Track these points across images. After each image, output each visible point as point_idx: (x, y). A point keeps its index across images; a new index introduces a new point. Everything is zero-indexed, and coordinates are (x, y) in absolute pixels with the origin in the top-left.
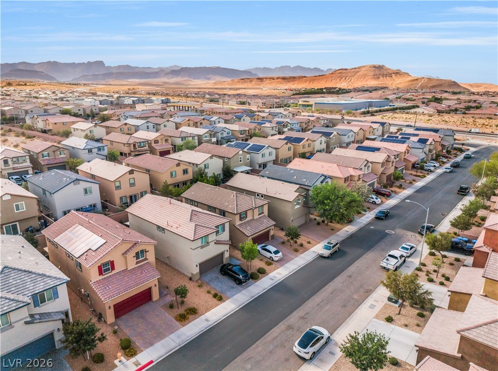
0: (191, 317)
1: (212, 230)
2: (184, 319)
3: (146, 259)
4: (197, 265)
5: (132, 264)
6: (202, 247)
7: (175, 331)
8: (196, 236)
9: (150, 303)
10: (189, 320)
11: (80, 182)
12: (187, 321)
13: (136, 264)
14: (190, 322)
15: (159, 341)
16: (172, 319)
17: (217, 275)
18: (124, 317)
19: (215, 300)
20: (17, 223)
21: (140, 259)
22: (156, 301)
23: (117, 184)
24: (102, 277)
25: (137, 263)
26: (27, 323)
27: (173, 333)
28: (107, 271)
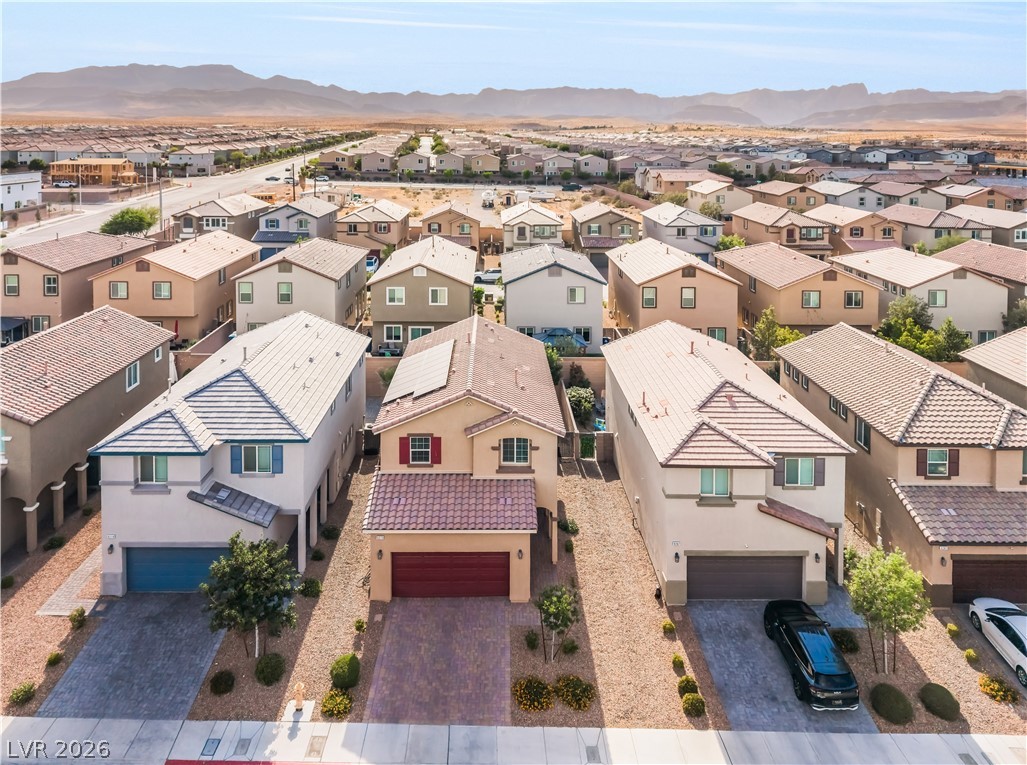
0: (558, 708)
1: (750, 457)
2: (533, 701)
3: (529, 470)
4: (677, 555)
5: (487, 467)
6: (703, 501)
7: (481, 722)
8: (681, 456)
9: (501, 603)
10: (546, 715)
11: (564, 271)
12: (534, 715)
13: (498, 472)
14: (543, 723)
15: (419, 721)
16: (508, 678)
17: (749, 626)
18: (415, 603)
19: (678, 703)
20: (401, 326)
21: (515, 463)
22: (519, 604)
23: (649, 294)
24: (404, 469)
25: (501, 470)
26: (193, 496)
27: (470, 723)
28: (420, 459)
